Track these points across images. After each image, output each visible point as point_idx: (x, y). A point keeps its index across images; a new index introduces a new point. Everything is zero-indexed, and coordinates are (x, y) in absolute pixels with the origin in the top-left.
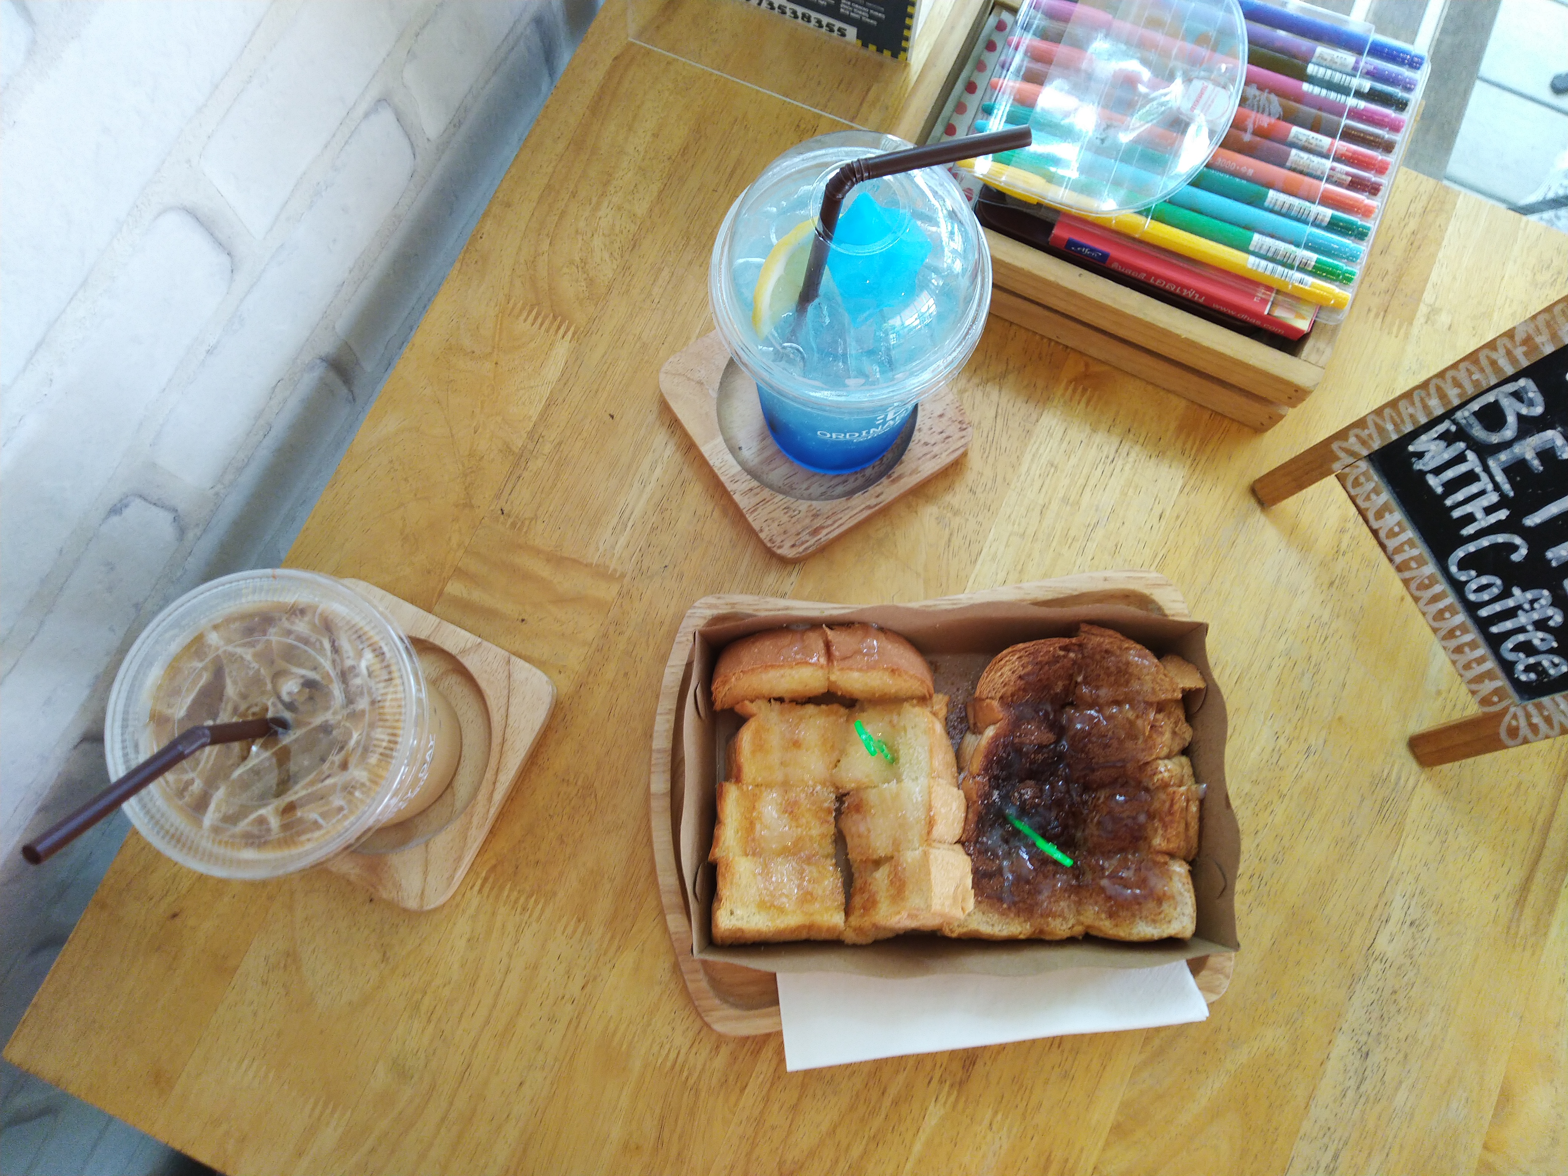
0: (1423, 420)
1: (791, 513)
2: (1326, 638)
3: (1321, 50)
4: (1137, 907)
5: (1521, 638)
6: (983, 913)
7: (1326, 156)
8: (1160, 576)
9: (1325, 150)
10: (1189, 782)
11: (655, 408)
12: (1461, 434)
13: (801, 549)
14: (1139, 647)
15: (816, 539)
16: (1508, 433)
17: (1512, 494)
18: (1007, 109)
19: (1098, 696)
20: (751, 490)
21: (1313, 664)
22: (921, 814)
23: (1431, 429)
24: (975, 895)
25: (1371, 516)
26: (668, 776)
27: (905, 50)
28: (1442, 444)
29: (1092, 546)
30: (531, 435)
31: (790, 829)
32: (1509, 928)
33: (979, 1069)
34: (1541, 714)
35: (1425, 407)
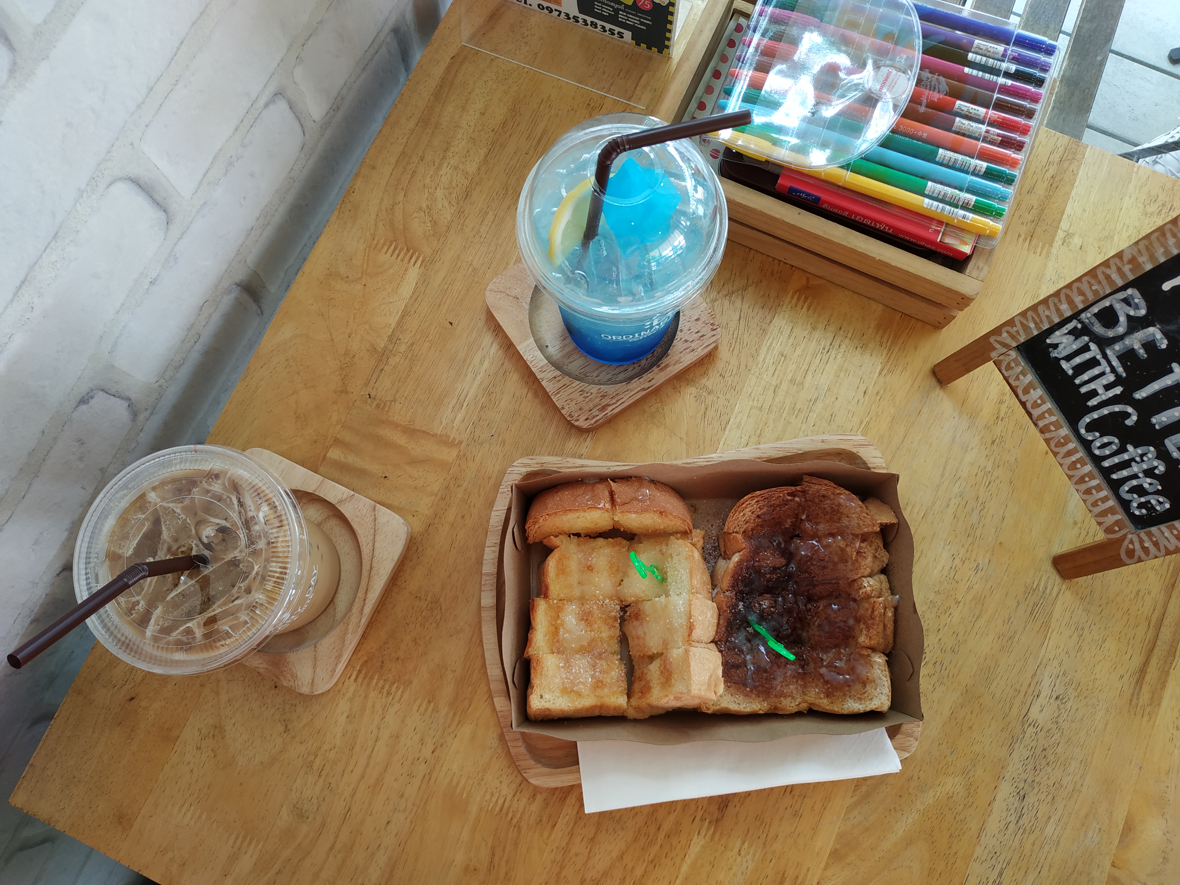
0: (1057, 320)
1: (585, 395)
2: (989, 484)
3: (978, 42)
4: (847, 689)
5: (1134, 482)
6: (732, 695)
7: (983, 123)
8: (864, 438)
9: (981, 118)
10: (887, 593)
11: (483, 317)
12: (1085, 330)
13: (593, 422)
14: (847, 492)
15: (603, 414)
16: (1121, 329)
17: (1124, 375)
18: (744, 91)
19: (817, 530)
20: (555, 377)
21: (980, 502)
22: (683, 621)
23: (1063, 327)
24: (725, 682)
25: (1020, 392)
26: (494, 593)
27: (668, 47)
28: (1072, 338)
29: (813, 416)
30: (390, 338)
31: (586, 632)
32: (1131, 700)
33: (731, 810)
34: (1151, 540)
35: (1058, 310)
